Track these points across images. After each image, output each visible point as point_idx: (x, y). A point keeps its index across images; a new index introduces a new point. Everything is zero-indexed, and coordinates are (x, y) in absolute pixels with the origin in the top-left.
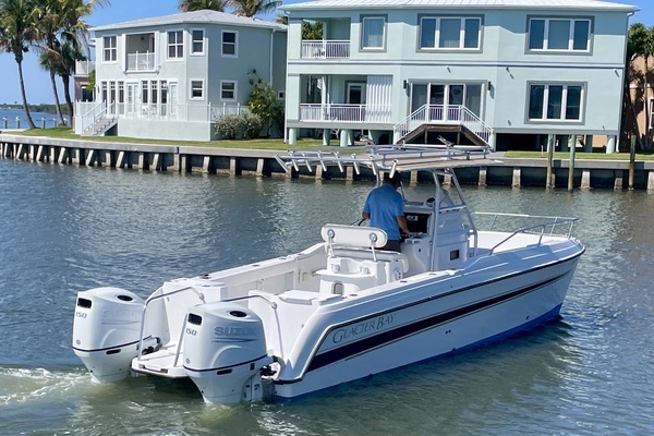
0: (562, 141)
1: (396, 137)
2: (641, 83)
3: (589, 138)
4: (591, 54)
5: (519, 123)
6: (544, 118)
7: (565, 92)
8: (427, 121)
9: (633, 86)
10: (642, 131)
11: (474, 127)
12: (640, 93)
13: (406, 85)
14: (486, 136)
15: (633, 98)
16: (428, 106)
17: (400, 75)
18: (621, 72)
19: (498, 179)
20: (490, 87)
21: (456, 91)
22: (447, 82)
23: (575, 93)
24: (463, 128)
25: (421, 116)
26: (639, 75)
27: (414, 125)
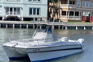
0: (36, 19)
1: (3, 18)
2: (51, 8)
3: (41, 18)
4: (41, 2)
5: (28, 16)
6: (33, 15)
7: (36, 10)
8: (9, 15)
9: (50, 9)
10: (51, 17)
11: (19, 16)
12: (51, 10)
13: (5, 8)
14: (21, 18)
15: (50, 11)
16: (9, 12)
17: (3, 6)
18: (47, 6)
19: (24, 27)
20: (22, 8)
21: (15, 9)
22: (13, 7)
23: (38, 10)
24: (17, 16)
25: (8, 14)
26: (50, 6)
27: (7, 16)
